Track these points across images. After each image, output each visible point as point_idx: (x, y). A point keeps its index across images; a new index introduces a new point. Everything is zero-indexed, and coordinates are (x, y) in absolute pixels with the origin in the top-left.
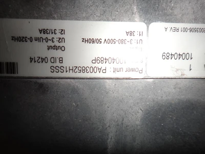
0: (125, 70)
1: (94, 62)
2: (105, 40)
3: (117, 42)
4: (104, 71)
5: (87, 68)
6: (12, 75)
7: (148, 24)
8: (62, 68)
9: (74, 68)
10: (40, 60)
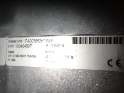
0: (17, 42)
1: (31, 45)
2: (25, 57)
3: (20, 55)
4: (26, 40)
5: (34, 42)
6: (74, 37)
7: (6, 64)
8: (47, 41)
9: (41, 41)
10: (58, 46)
